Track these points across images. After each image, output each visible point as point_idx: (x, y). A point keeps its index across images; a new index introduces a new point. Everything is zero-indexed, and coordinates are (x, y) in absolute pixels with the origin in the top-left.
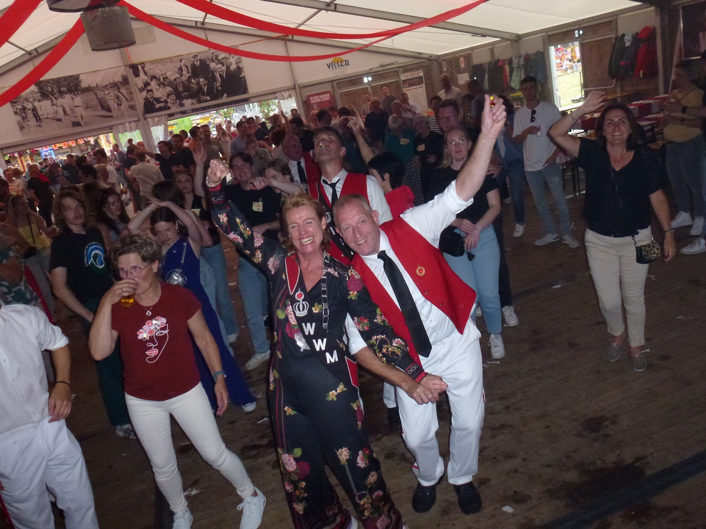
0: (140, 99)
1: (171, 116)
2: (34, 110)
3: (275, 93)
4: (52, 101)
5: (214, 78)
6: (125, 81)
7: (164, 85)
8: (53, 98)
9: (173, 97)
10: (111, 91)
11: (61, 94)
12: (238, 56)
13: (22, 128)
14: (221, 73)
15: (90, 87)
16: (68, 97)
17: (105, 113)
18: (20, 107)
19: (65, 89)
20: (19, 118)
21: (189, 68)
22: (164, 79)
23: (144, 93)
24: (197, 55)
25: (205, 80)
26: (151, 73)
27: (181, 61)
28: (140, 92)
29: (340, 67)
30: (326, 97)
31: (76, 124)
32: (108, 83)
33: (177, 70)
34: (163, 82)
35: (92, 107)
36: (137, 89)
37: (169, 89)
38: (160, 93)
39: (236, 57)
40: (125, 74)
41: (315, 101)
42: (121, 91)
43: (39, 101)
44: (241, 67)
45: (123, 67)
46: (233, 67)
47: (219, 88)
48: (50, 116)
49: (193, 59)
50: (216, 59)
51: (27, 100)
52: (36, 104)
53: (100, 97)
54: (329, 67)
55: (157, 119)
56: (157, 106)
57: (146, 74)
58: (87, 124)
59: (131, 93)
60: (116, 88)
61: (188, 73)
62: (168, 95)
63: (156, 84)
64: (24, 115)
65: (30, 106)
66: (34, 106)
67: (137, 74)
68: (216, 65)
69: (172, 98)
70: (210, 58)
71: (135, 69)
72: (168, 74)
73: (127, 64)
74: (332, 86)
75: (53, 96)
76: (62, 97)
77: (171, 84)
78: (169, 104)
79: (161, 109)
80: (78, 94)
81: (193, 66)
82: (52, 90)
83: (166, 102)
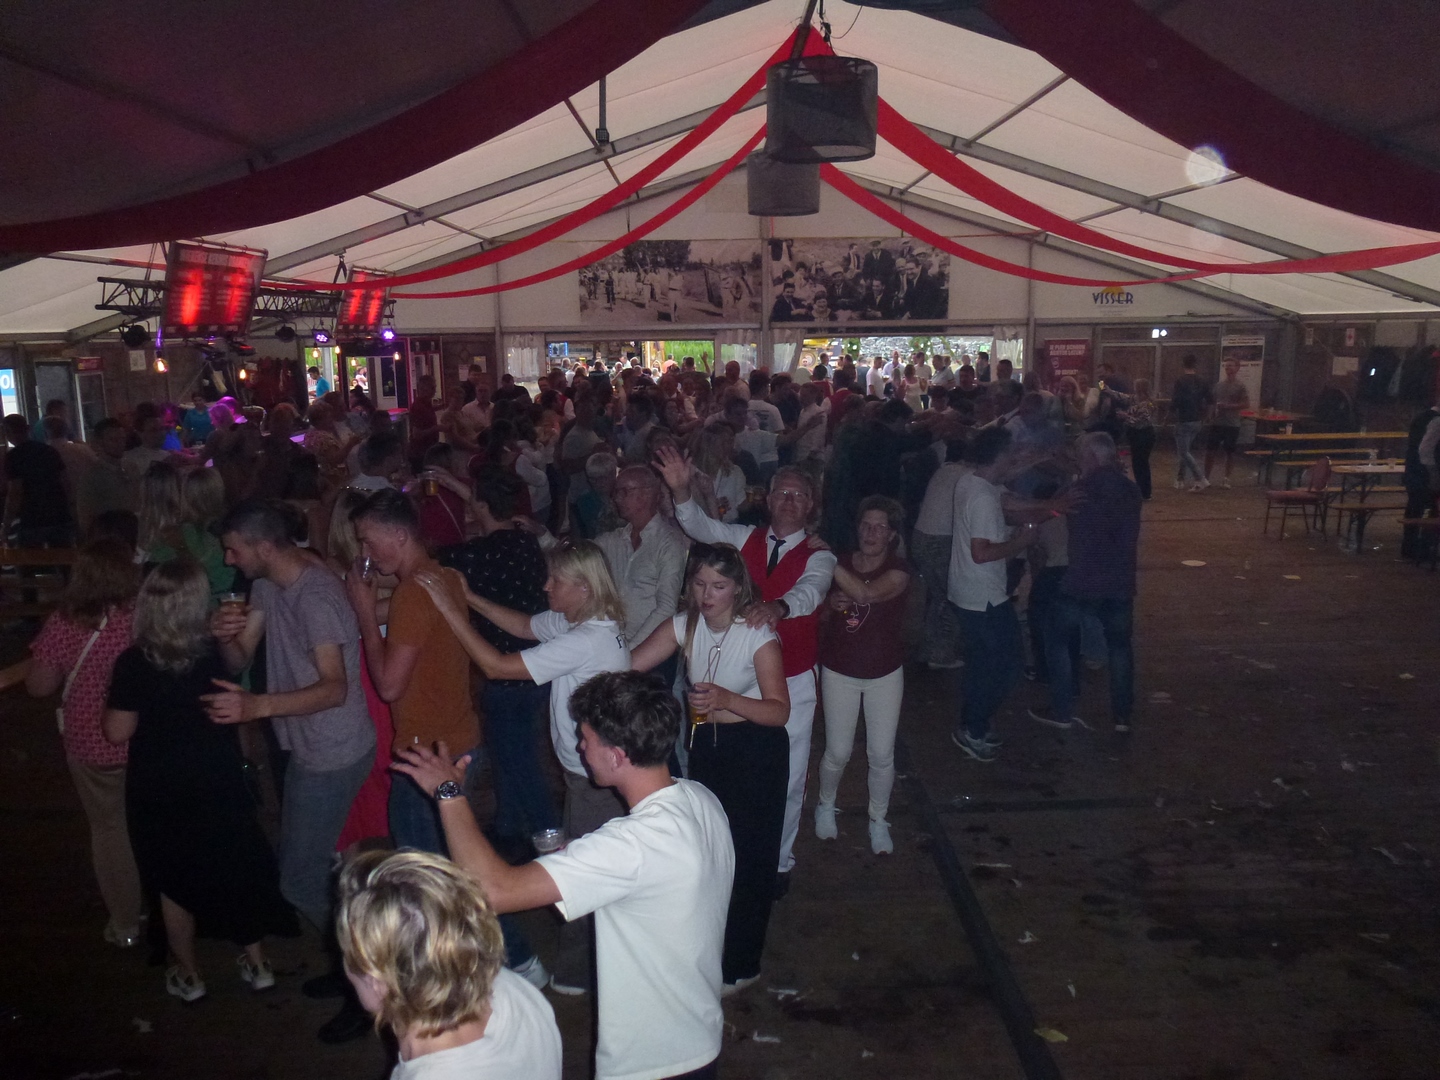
0: (770, 296)
1: (812, 332)
2: (610, 283)
3: (991, 326)
4: (639, 274)
5: (897, 285)
6: (756, 263)
7: (814, 280)
8: (641, 270)
9: (823, 302)
10: (731, 275)
11: (656, 265)
12: (946, 254)
13: (584, 307)
14: (911, 277)
15: (701, 263)
16: (664, 272)
17: (712, 308)
18: (590, 275)
19: (663, 259)
20: (584, 291)
21: (862, 261)
22: (817, 270)
23: (780, 288)
24: (879, 242)
25: (882, 283)
26: (799, 257)
27: (851, 246)
28: (775, 285)
29: (1116, 303)
30: (1079, 350)
31: (664, 317)
32: (729, 262)
33: (841, 260)
34: (814, 276)
35: (694, 295)
36: (770, 278)
37: (820, 288)
38: (805, 291)
39: (943, 255)
40: (759, 251)
41: (1057, 353)
42: (746, 277)
43: (621, 271)
44: (946, 273)
45: (760, 241)
46: (933, 271)
47: (901, 301)
48: (630, 297)
49: (871, 248)
50: (907, 253)
51: (603, 266)
52: (615, 275)
53: (711, 281)
54: (1096, 300)
55: (788, 332)
56: (795, 312)
57: (791, 257)
58: (679, 320)
59: (760, 284)
60: (740, 271)
61: (858, 268)
62: (817, 298)
63: (802, 277)
64: (592, 287)
65: (605, 276)
66: (610, 277)
67: (777, 256)
68: (908, 262)
69: (822, 304)
70: (900, 249)
71: (776, 246)
72: (827, 264)
73: (765, 237)
74: (1094, 333)
75: (642, 266)
76: (655, 272)
77: (826, 281)
78: (814, 313)
79: (799, 318)
80: (679, 271)
81: (869, 258)
82: (644, 258)
83: (810, 308)
